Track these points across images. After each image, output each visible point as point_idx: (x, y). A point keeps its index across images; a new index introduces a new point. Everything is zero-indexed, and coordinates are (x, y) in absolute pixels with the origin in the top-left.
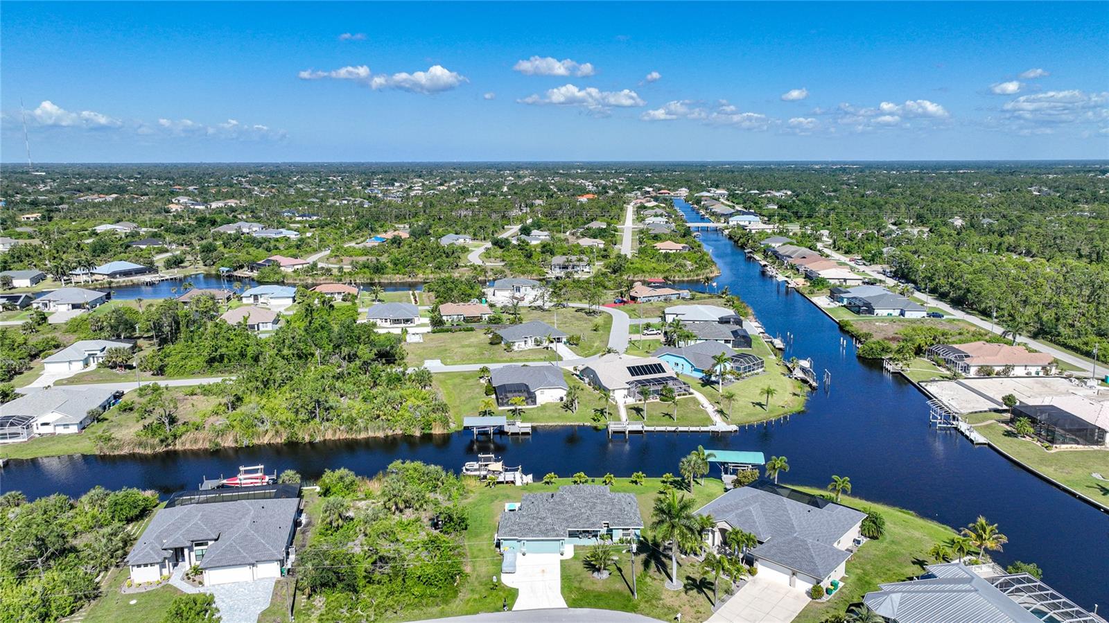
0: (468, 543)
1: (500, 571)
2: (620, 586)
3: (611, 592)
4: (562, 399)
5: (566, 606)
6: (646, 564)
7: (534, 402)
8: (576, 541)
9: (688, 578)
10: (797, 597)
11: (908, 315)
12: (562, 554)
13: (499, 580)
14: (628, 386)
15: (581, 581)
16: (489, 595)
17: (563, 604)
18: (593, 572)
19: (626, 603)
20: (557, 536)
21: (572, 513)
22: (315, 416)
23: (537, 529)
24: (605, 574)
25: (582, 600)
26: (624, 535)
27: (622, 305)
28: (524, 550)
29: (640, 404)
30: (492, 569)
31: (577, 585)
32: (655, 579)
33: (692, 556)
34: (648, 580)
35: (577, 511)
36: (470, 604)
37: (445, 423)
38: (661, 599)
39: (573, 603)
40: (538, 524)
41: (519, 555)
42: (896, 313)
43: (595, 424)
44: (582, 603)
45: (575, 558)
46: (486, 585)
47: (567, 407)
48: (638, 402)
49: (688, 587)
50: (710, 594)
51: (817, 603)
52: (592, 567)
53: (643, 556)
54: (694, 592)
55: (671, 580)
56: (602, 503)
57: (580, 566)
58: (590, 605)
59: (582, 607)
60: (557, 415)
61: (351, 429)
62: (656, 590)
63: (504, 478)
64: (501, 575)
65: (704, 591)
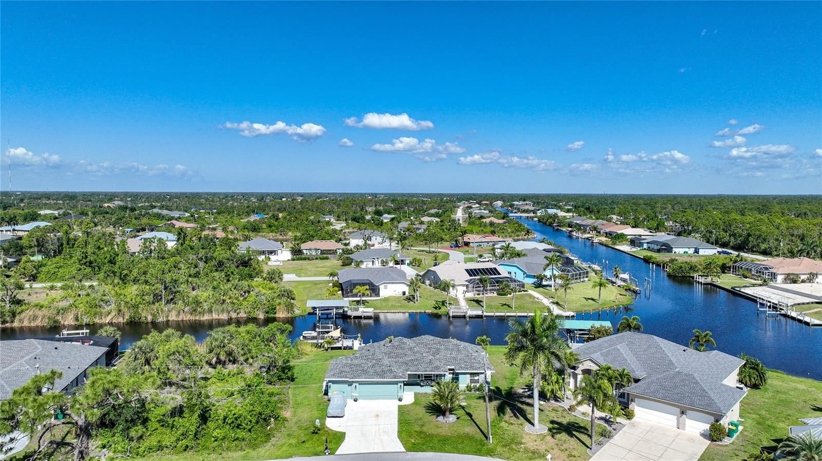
0: (291, 391)
1: (324, 416)
2: (470, 429)
3: (459, 436)
4: (404, 293)
5: (405, 450)
6: (501, 410)
7: (378, 295)
8: (418, 389)
9: (552, 422)
10: (691, 440)
12: (400, 400)
13: (323, 424)
14: (467, 283)
15: (423, 425)
16: (308, 440)
17: (400, 447)
18: (438, 416)
19: (479, 447)
20: (395, 377)
21: (413, 358)
22: (162, 298)
23: (371, 371)
24: (452, 418)
25: (423, 444)
26: (472, 381)
27: (457, 248)
28: (356, 395)
29: (479, 297)
30: (316, 413)
31: (417, 429)
32: (512, 424)
33: (553, 402)
34: (503, 424)
35: (418, 355)
36: (284, 448)
37: (290, 307)
38: (521, 443)
39: (412, 448)
40: (373, 366)
41: (350, 402)
42: (691, 251)
43: (436, 311)
44: (424, 447)
45: (416, 403)
46: (306, 429)
47: (410, 299)
48: (476, 296)
49: (555, 431)
50: (584, 437)
51: (719, 445)
52: (437, 410)
53: (496, 403)
54: (563, 436)
55: (533, 425)
56: (447, 349)
57: (421, 412)
58: (433, 449)
59: (424, 451)
60: (399, 305)
61: (195, 310)
62: (514, 434)
63: (342, 345)
64: (326, 419)
65: (575, 435)
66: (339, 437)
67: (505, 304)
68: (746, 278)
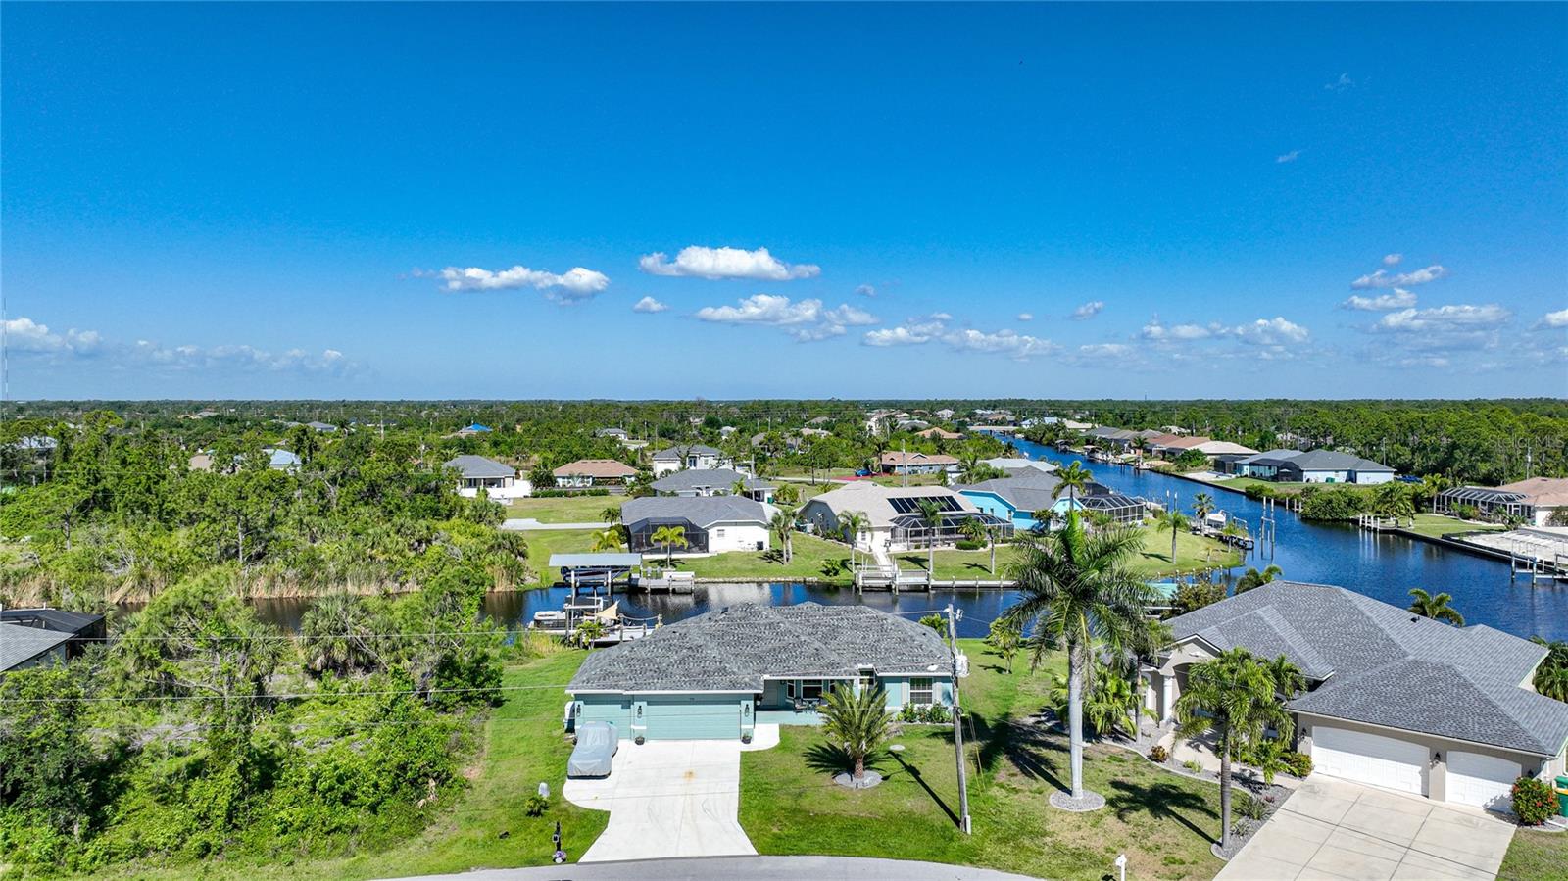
0: (492, 727)
1: (561, 774)
2: (915, 803)
3: (890, 819)
4: (760, 546)
5: (754, 852)
6: (985, 761)
7: (704, 548)
8: (789, 718)
9: (1116, 785)
10: (1466, 820)
11: (1363, 479)
12: (746, 740)
13: (556, 794)
14: (893, 525)
15: (800, 795)
16: (516, 831)
17: (743, 845)
18: (836, 774)
19: (941, 843)
20: (733, 685)
22: (237, 552)
23: (677, 671)
24: (870, 779)
25: (801, 838)
26: (915, 698)
27: (869, 478)
28: (640, 728)
29: (922, 552)
30: (542, 770)
31: (787, 802)
32: (1016, 791)
33: (1110, 742)
34: (994, 791)
35: (789, 639)
36: (454, 851)
37: (514, 571)
38: (1045, 834)
39: (771, 846)
40: (682, 661)
41: (626, 746)
42: (1341, 478)
43: (827, 579)
44: (803, 844)
45: (784, 745)
46: (515, 805)
47: (772, 557)
48: (913, 550)
49: (1124, 805)
50: (1197, 818)
51: (1539, 834)
52: (837, 762)
53: (975, 746)
54: (1144, 816)
55: (1070, 792)
57: (797, 766)
58: (826, 849)
59: (803, 853)
60: (750, 567)
61: (309, 577)
62: (1023, 813)
63: (621, 637)
64: (563, 783)
65: (1174, 814)
66: (595, 823)
67: (976, 566)
68: (1468, 519)
